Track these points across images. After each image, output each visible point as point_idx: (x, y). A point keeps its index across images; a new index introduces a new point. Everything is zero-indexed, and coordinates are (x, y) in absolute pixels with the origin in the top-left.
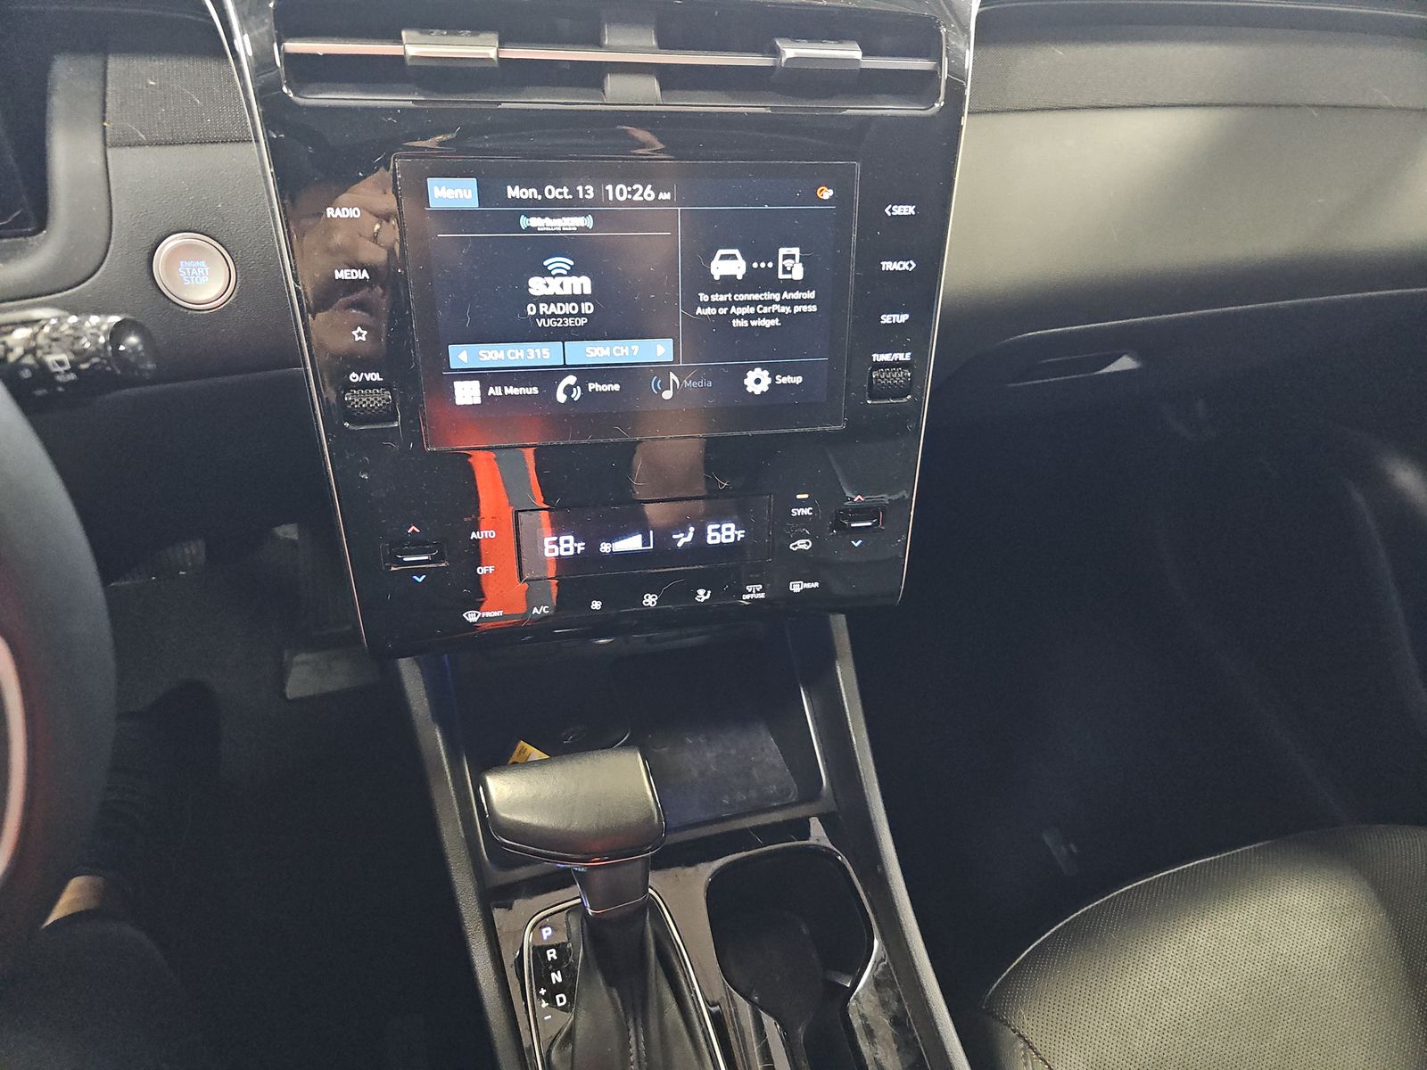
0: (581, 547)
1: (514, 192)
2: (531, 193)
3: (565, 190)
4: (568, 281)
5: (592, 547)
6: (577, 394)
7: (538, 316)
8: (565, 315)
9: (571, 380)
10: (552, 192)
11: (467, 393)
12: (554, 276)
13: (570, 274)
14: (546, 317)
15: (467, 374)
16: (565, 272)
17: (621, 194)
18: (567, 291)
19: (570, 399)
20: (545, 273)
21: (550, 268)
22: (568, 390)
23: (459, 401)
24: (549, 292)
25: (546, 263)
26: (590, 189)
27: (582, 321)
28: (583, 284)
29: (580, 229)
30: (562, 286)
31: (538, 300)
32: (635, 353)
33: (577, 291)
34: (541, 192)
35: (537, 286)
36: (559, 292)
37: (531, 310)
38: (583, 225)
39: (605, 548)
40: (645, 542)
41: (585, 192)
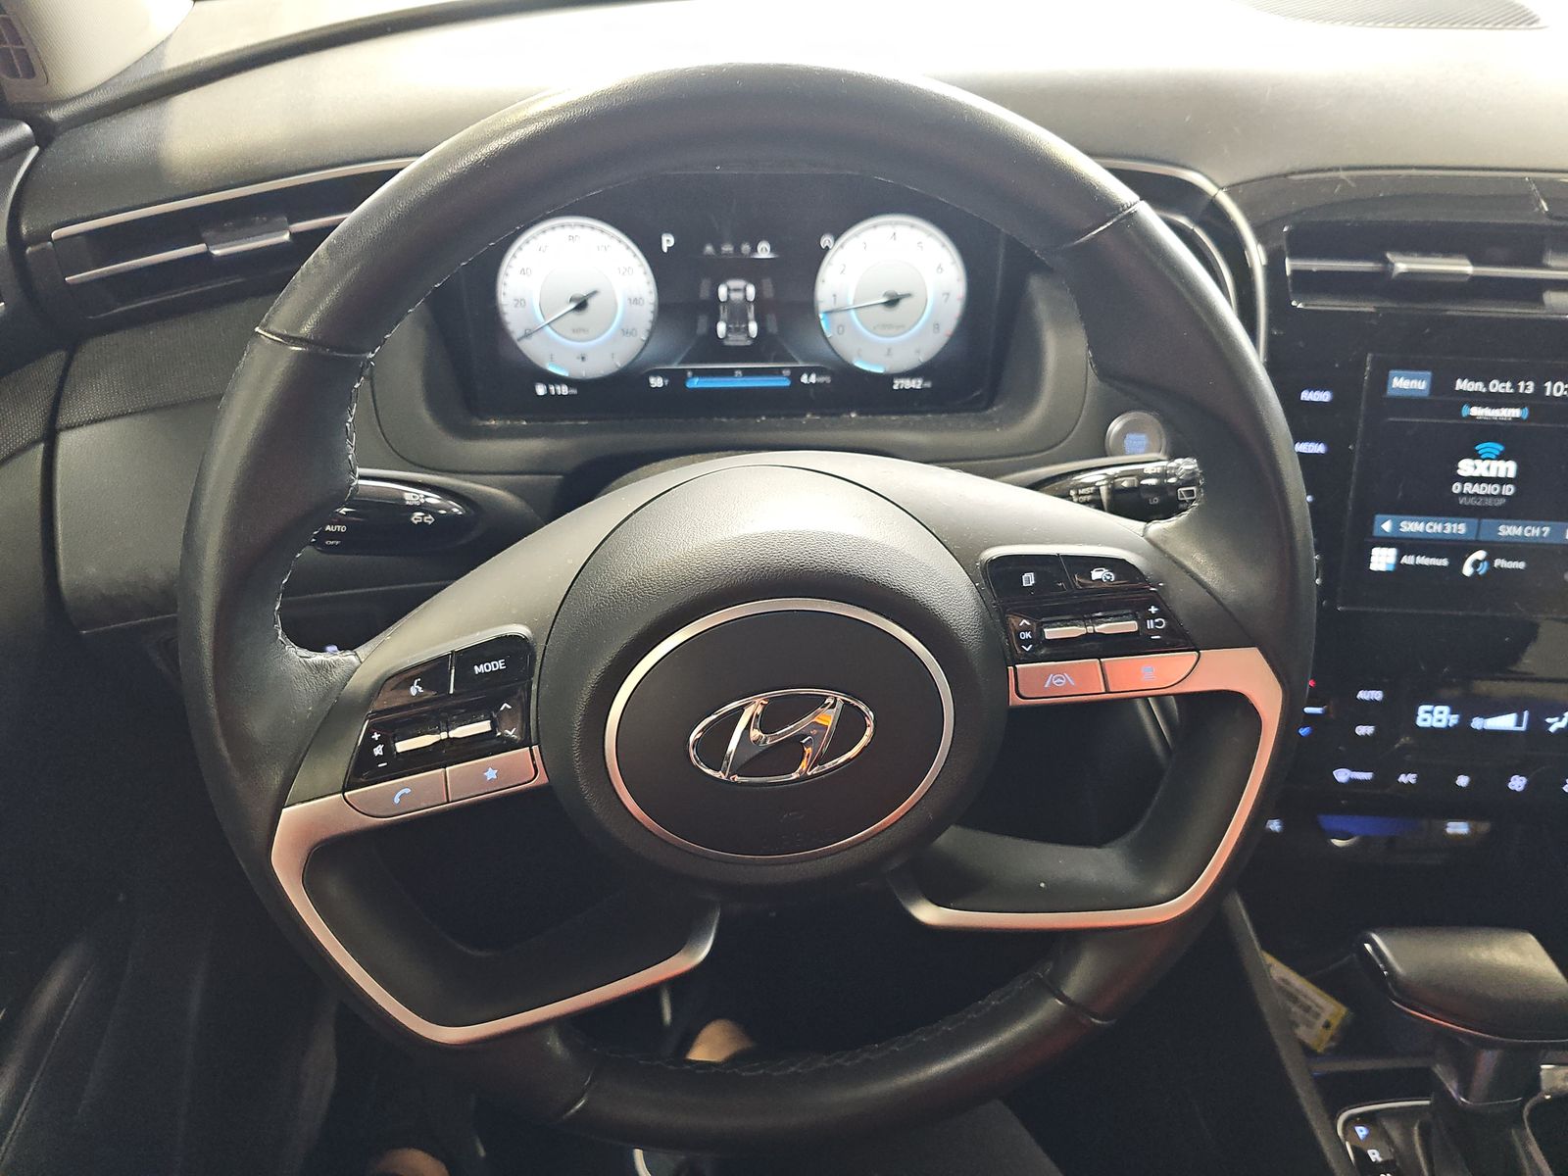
0: (1454, 720)
1: (1462, 385)
2: (1479, 386)
3: (1509, 384)
4: (1495, 464)
5: (1465, 722)
6: (1483, 569)
7: (1462, 494)
8: (1487, 495)
9: (1480, 555)
10: (1497, 386)
11: (1382, 559)
12: (1484, 460)
13: (1499, 458)
14: (1468, 495)
15: (1386, 542)
16: (1494, 457)
17: (1558, 390)
18: (1492, 474)
19: (1476, 574)
20: (1475, 456)
21: (1480, 452)
22: (1476, 564)
23: (1374, 567)
24: (1476, 474)
25: (1477, 448)
26: (1531, 385)
27: (1501, 502)
28: (1509, 468)
29: (1515, 419)
30: (1488, 468)
31: (1464, 480)
32: (1545, 535)
33: (1502, 475)
34: (1486, 385)
35: (1466, 467)
36: (1485, 474)
37: (1456, 488)
38: (1518, 416)
39: (1477, 723)
40: (1519, 723)
41: (1526, 387)
